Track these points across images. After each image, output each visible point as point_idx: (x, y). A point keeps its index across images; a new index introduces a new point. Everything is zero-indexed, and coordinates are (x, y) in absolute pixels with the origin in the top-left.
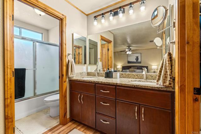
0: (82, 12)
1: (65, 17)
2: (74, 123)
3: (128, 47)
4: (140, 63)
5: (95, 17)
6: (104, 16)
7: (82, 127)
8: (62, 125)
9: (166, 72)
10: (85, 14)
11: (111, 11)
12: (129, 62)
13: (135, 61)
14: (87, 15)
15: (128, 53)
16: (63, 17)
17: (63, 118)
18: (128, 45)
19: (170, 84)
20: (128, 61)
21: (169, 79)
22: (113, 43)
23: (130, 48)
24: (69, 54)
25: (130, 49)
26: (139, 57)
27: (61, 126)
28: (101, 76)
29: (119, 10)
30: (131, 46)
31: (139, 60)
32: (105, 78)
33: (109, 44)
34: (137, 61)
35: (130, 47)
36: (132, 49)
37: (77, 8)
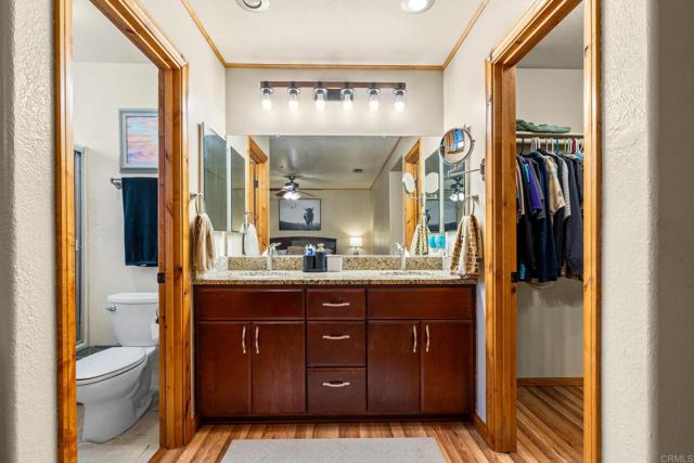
0: (218, 54)
1: (187, 65)
2: (213, 430)
3: (290, 177)
4: (318, 228)
5: (266, 85)
6: (298, 91)
7: (253, 429)
8: (176, 447)
9: (470, 250)
10: (222, 60)
11: (320, 84)
12: (283, 226)
13: (303, 222)
14: (227, 66)
15: (288, 196)
16: (183, 63)
17: (180, 422)
18: (288, 172)
19: (476, 271)
20: (280, 223)
21: (474, 262)
22: (268, 162)
23: (296, 181)
24: (193, 196)
25: (297, 185)
26: (314, 212)
27: (172, 453)
28: (282, 269)
29: (343, 91)
30: (299, 177)
31: (316, 221)
32: (305, 271)
33: (260, 165)
34: (308, 223)
35: (294, 177)
36: (300, 187)
37: (208, 39)
